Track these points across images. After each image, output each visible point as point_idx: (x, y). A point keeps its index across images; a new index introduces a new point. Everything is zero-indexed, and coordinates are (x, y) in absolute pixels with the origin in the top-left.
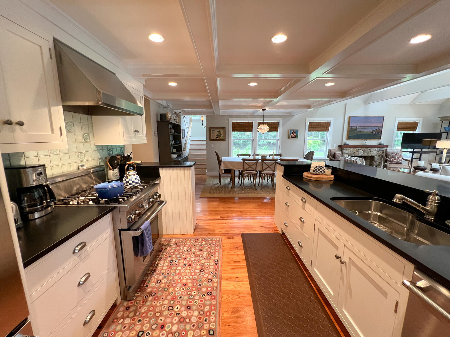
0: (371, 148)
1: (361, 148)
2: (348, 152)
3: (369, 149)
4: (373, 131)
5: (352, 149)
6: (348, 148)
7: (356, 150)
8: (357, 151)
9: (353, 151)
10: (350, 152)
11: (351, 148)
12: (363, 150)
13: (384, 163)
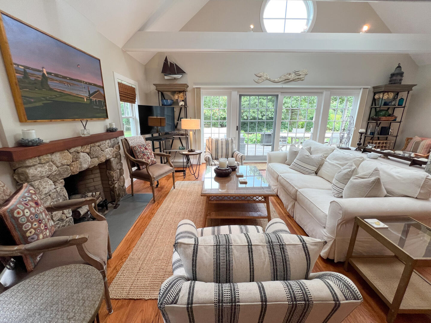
0: (101, 142)
1: (82, 146)
2: (50, 170)
3: (99, 146)
4: (90, 95)
5: (57, 157)
6: (45, 157)
7: (71, 156)
8: (76, 159)
9: (65, 162)
10: (54, 168)
11: (52, 153)
12: (88, 150)
13: (130, 170)
